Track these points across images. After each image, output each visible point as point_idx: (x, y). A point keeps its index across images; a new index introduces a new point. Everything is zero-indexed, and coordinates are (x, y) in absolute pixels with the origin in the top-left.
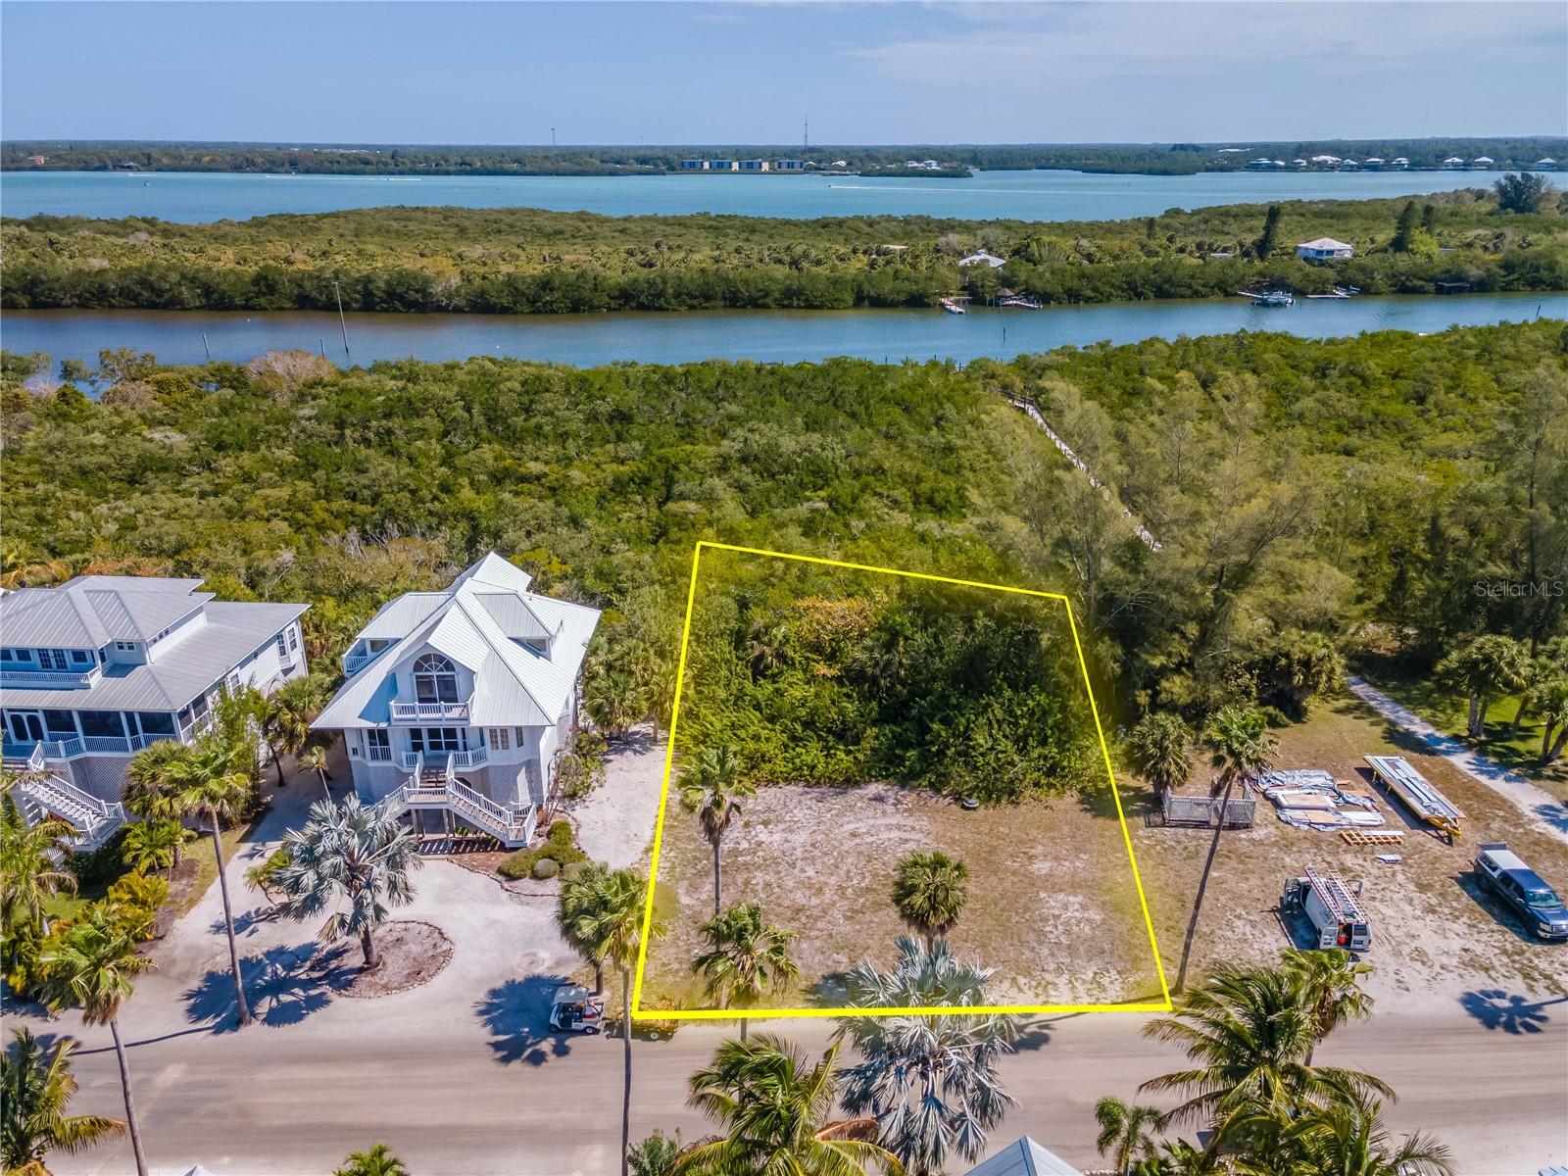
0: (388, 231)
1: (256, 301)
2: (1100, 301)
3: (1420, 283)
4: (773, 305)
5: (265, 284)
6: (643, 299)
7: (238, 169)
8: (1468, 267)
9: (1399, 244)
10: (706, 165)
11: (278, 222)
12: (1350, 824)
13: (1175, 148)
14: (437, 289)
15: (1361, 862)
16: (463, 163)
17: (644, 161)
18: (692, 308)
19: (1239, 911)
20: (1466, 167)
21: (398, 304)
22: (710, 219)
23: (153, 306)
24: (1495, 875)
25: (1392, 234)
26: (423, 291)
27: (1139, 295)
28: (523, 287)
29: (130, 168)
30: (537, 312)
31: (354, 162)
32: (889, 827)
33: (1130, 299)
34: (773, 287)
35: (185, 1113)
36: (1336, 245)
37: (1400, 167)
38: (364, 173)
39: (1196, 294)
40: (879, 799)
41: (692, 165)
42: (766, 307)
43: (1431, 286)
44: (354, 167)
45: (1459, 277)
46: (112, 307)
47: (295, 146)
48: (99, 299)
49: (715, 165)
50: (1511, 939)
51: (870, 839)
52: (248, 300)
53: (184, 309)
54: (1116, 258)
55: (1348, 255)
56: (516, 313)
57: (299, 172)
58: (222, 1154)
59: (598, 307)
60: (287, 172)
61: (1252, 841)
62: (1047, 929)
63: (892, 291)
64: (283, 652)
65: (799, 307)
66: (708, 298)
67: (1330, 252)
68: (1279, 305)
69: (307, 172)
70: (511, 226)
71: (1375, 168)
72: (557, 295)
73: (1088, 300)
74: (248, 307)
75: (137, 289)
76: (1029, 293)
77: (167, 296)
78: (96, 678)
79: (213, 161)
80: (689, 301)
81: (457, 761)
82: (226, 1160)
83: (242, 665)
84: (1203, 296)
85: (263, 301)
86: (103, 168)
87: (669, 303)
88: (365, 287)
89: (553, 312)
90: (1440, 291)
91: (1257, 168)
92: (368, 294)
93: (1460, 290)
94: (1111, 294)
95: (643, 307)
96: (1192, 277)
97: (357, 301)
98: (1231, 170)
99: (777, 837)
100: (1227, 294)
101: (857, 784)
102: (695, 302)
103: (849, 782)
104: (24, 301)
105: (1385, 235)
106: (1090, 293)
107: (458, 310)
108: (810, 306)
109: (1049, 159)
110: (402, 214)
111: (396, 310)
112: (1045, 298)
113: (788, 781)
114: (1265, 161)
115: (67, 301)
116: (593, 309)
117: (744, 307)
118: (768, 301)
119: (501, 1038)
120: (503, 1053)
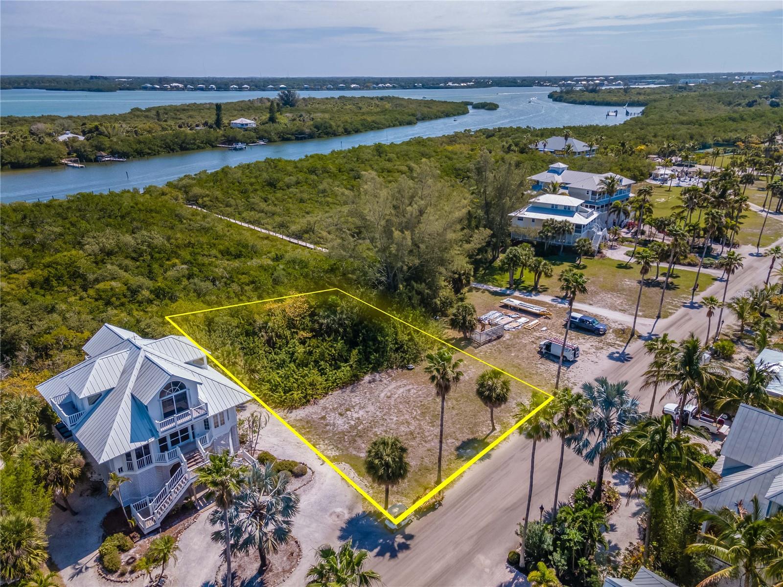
2: (155, 155)
3: (289, 136)
8: (304, 128)
9: (272, 120)
12: (523, 324)
13: (92, 77)
15: (539, 333)
20: (240, 89)
24: (577, 321)
25: (268, 115)
27: (173, 150)
32: (396, 389)
33: (169, 152)
36: (248, 121)
37: (212, 89)
39: (199, 148)
43: (293, 138)
45: (302, 133)
50: (598, 339)
51: (396, 396)
54: (149, 132)
55: (254, 126)
61: (508, 340)
63: (26, 158)
67: (247, 124)
68: (241, 149)
71: (202, 89)
73: (149, 154)
76: (113, 153)
84: (203, 148)
90: (297, 139)
91: (146, 88)
93: (305, 138)
94: (159, 151)
96: (194, 139)
98: (133, 89)
99: (361, 413)
100: (213, 147)
105: (266, 116)
106: (147, 151)
109: (19, 84)
112: (125, 155)
114: (149, 85)
119: (376, 550)
120: (388, 555)
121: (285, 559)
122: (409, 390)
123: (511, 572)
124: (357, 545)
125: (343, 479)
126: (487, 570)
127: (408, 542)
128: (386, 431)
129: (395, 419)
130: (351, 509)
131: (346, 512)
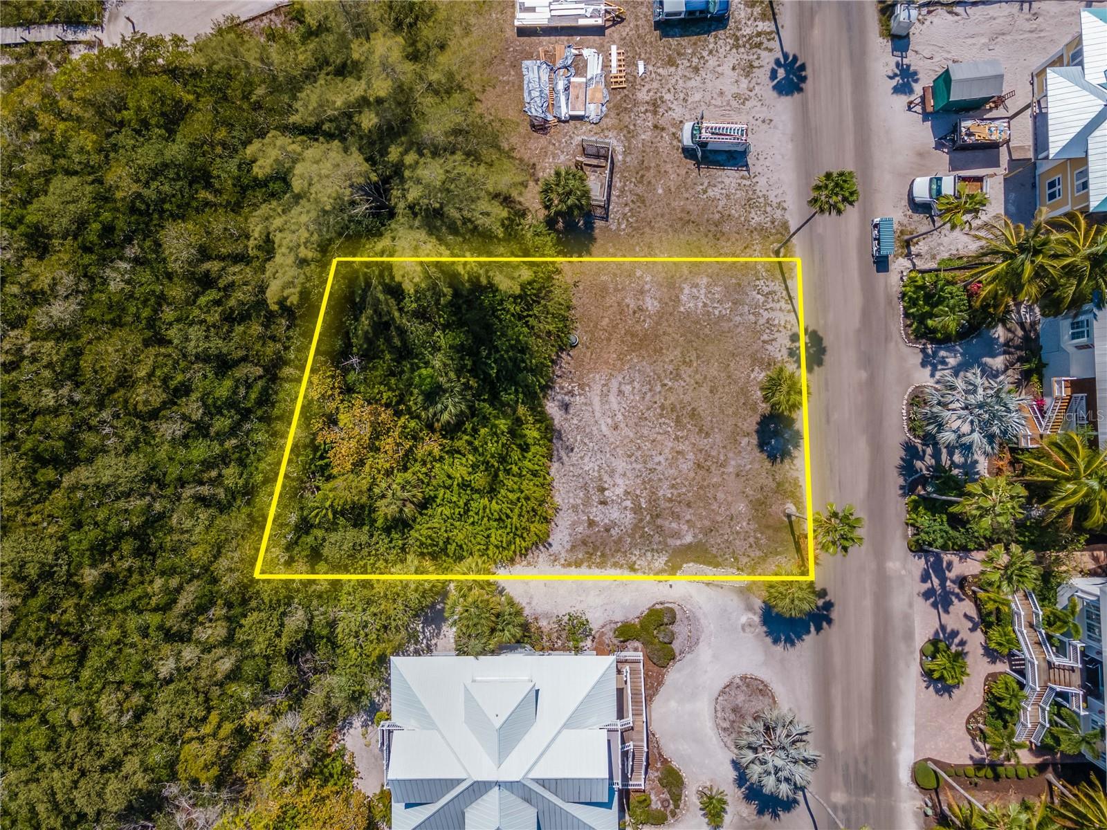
12: (604, 76)
15: (645, 89)
19: (700, 188)
24: (682, 16)
32: (605, 402)
40: (564, 406)
51: (619, 416)
58: (891, 747)
61: (626, 154)
62: (717, 313)
99: (620, 481)
119: (812, 629)
120: (824, 624)
121: (761, 698)
122: (620, 392)
123: (920, 558)
124: (793, 636)
125: (708, 584)
126: (903, 572)
127: (827, 598)
128: (673, 486)
129: (661, 458)
130: (750, 608)
131: (750, 615)
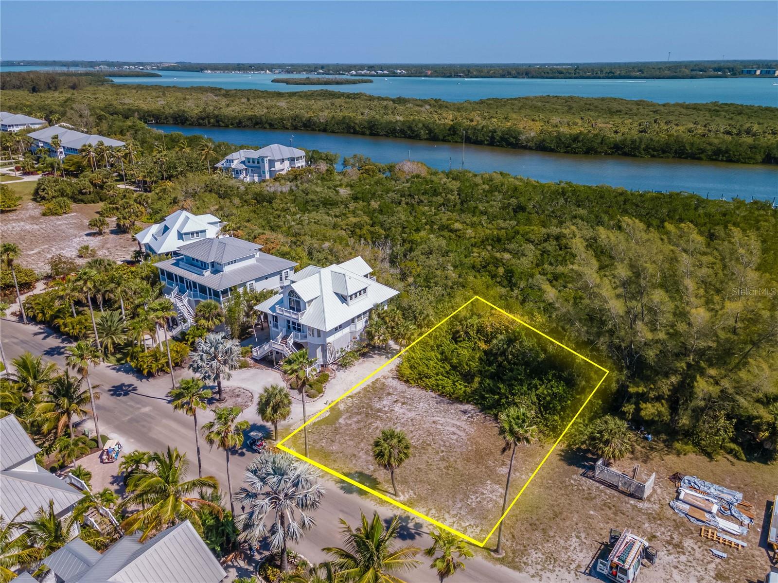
0: (535, 108)
1: (447, 138)
4: (704, 158)
5: (453, 130)
6: (626, 150)
7: (503, 76)
10: (758, 72)
11: (489, 102)
12: (716, 526)
14: (522, 137)
15: (696, 547)
16: (611, 72)
17: (719, 70)
18: (653, 156)
19: (583, 535)
21: (504, 143)
22: (717, 106)
23: (410, 137)
26: (516, 138)
28: (563, 139)
29: (460, 76)
30: (567, 152)
31: (555, 73)
32: (453, 425)
34: (709, 147)
35: (138, 422)
38: (558, 78)
40: (465, 412)
41: (749, 72)
42: (700, 159)
44: (554, 75)
46: (396, 137)
47: (538, 65)
48: (392, 133)
49: (764, 73)
51: (440, 427)
52: (445, 137)
53: (420, 139)
56: (557, 152)
57: (529, 78)
58: (133, 438)
59: (600, 152)
60: (523, 78)
61: (634, 507)
62: (472, 497)
64: (281, 279)
65: (722, 160)
66: (664, 152)
69: (532, 77)
70: (596, 107)
72: (579, 144)
74: (444, 140)
75: (406, 129)
77: (416, 133)
78: (207, 273)
79: (494, 73)
80: (652, 152)
81: (296, 336)
82: (132, 440)
83: (257, 280)
85: (450, 138)
86: (450, 76)
87: (640, 153)
88: (493, 135)
89: (575, 153)
92: (493, 138)
95: (625, 154)
97: (487, 140)
99: (401, 411)
101: (461, 402)
102: (655, 153)
103: (458, 400)
104: (368, 132)
107: (530, 149)
108: (730, 161)
110: (546, 99)
111: (502, 146)
113: (433, 390)
115: (382, 133)
116: (596, 152)
117: (686, 158)
118: (703, 156)
122: (454, 434)
